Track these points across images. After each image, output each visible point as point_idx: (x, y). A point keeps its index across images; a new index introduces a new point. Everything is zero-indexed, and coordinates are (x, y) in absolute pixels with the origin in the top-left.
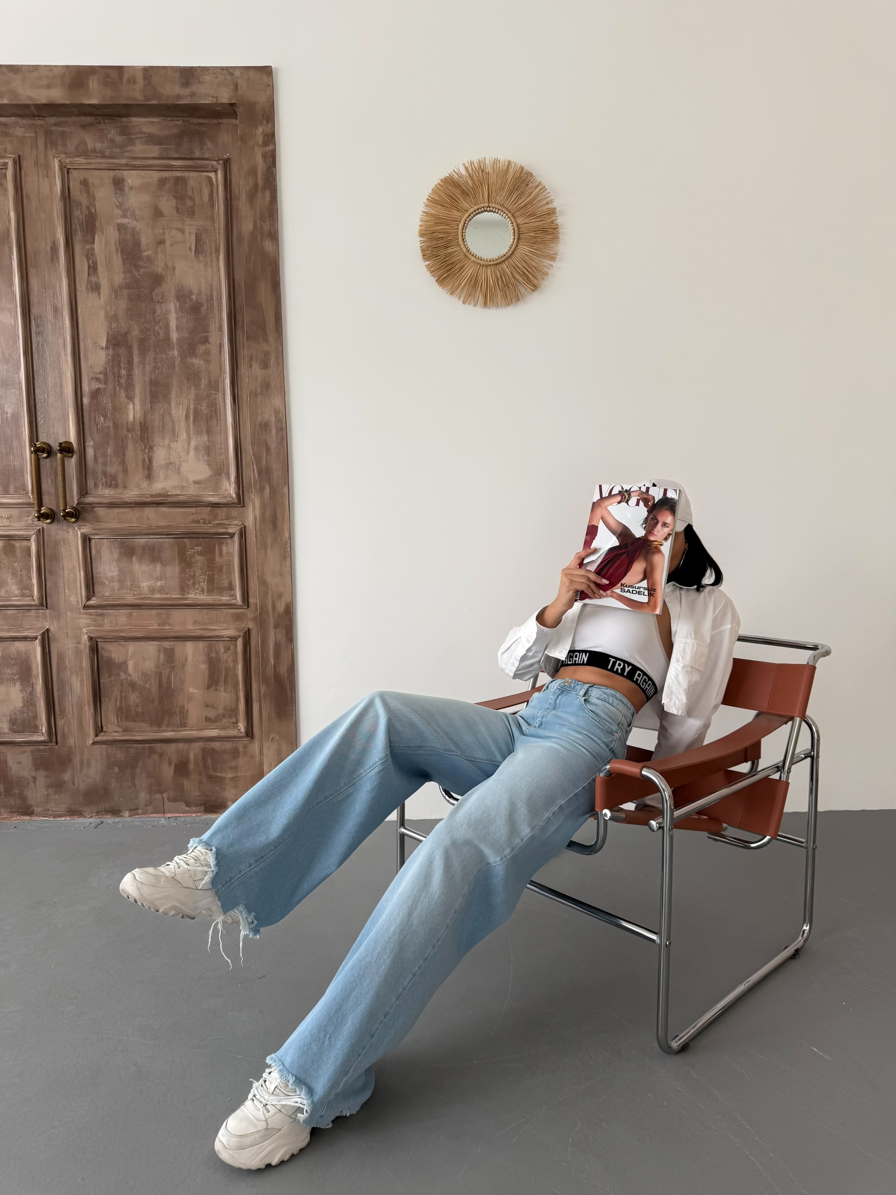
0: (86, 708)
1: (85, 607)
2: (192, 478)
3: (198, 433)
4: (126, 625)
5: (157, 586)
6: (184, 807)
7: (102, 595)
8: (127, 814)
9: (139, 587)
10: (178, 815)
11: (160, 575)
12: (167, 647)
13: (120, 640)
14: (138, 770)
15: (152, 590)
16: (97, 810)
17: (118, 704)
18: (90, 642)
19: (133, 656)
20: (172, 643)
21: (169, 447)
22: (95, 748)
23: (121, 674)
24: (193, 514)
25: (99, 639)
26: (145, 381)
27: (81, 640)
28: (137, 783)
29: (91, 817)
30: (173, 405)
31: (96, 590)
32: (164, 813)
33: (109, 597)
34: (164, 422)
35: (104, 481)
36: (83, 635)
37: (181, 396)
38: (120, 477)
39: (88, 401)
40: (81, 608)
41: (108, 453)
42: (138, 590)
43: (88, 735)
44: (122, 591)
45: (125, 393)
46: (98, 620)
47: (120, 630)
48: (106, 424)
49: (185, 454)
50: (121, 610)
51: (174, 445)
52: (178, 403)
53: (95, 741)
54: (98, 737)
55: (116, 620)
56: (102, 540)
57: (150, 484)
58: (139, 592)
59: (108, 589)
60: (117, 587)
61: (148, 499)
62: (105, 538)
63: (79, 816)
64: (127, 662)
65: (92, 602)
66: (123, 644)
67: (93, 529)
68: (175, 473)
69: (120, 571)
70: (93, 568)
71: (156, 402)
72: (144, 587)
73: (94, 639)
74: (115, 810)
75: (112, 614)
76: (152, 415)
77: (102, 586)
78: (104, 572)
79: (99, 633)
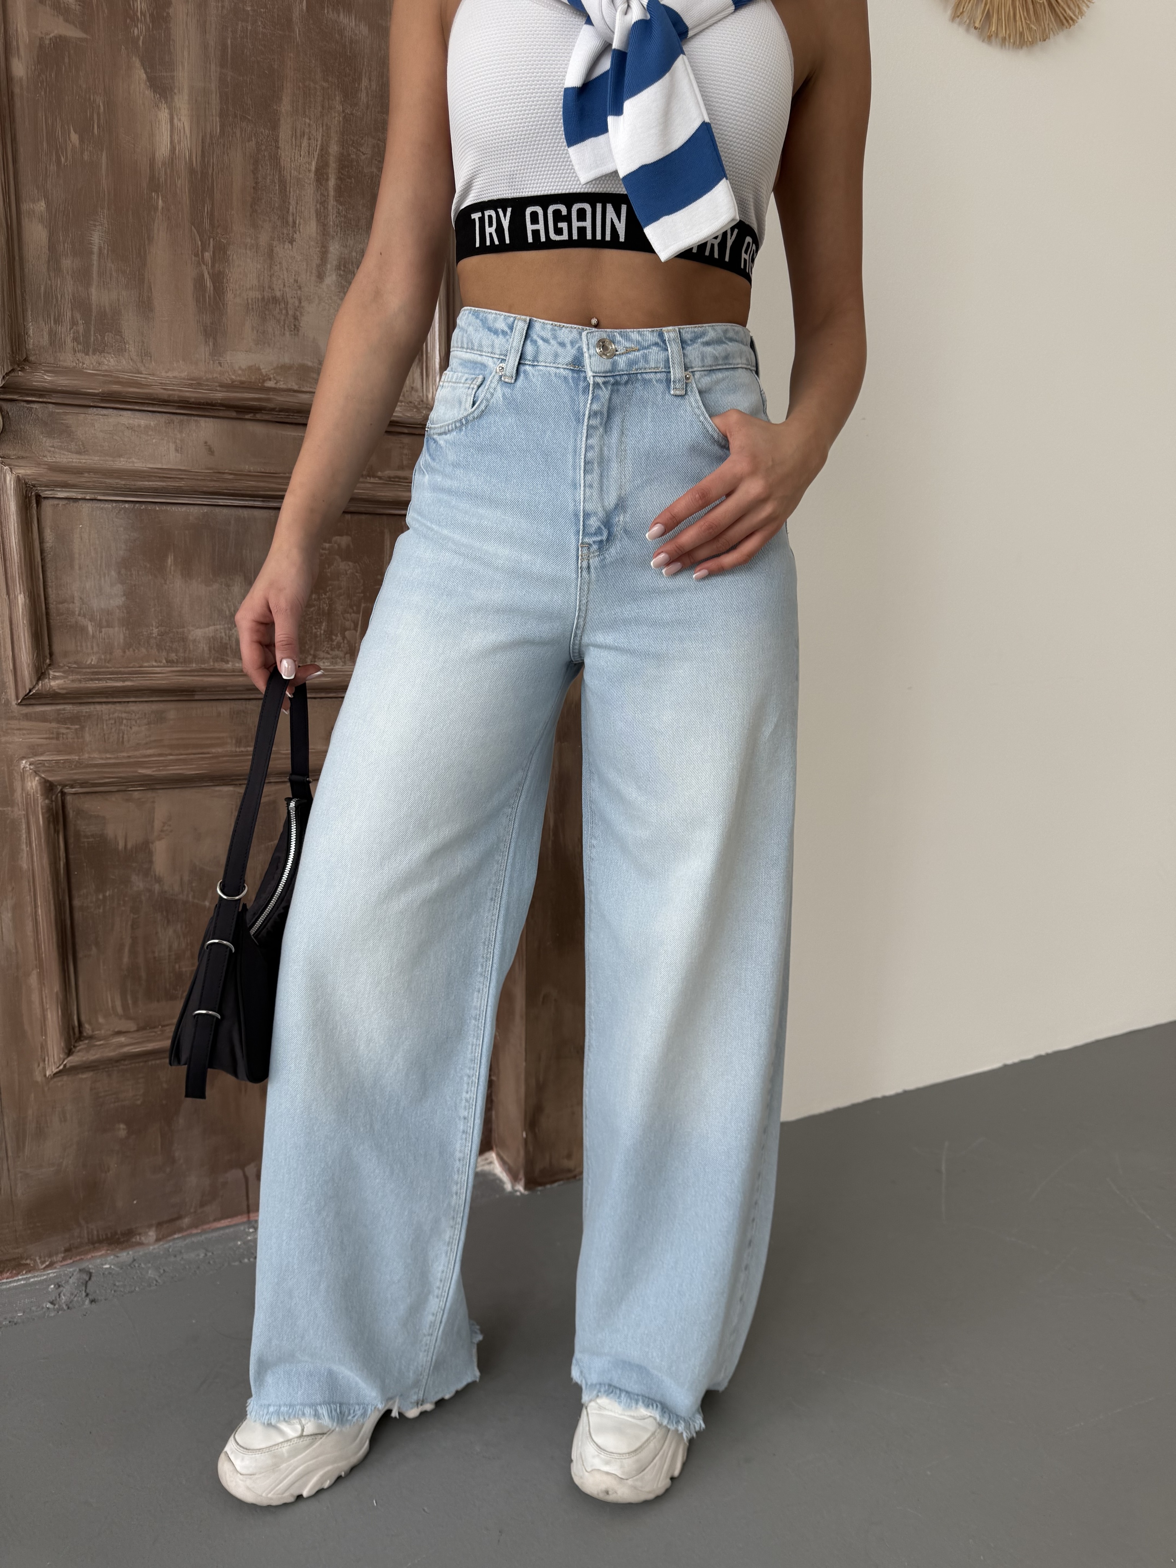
0: (33, 980)
1: (29, 699)
4: (146, 746)
8: (152, 1234)
9: (184, 639)
13: (133, 786)
14: (181, 1121)
15: (221, 649)
16: (67, 1245)
17: (126, 960)
18: (47, 798)
19: (165, 828)
20: (273, 788)
21: (271, 254)
22: (59, 1084)
23: (134, 878)
25: (72, 787)
26: (205, 47)
27: (13, 791)
28: (177, 1154)
29: (51, 1265)
30: (285, 132)
31: (57, 648)
32: (248, 1212)
33: (96, 670)
34: (257, 178)
35: (81, 328)
36: (23, 779)
37: (305, 112)
38: (130, 323)
39: (29, 70)
40: (14, 703)
41: (91, 244)
42: (181, 650)
43: (39, 1053)
44: (134, 651)
45: (146, 73)
46: (67, 733)
47: (132, 760)
48: (86, 157)
49: (314, 278)
50: (133, 704)
51: (283, 251)
52: (298, 131)
53: (61, 1067)
54: (75, 1054)
55: (119, 734)
56: (76, 505)
57: (217, 352)
58: (182, 655)
59: (94, 645)
60: (122, 641)
61: (219, 395)
62: (85, 499)
63: (14, 1272)
64: (151, 845)
65: (53, 683)
66: (139, 799)
67: (46, 467)
68: (286, 328)
69: (130, 594)
70: (50, 584)
71: (236, 116)
72: (199, 642)
73: (59, 788)
74: (119, 1232)
75: (106, 717)
76: (224, 153)
77: (75, 638)
78: (81, 598)
79: (73, 769)
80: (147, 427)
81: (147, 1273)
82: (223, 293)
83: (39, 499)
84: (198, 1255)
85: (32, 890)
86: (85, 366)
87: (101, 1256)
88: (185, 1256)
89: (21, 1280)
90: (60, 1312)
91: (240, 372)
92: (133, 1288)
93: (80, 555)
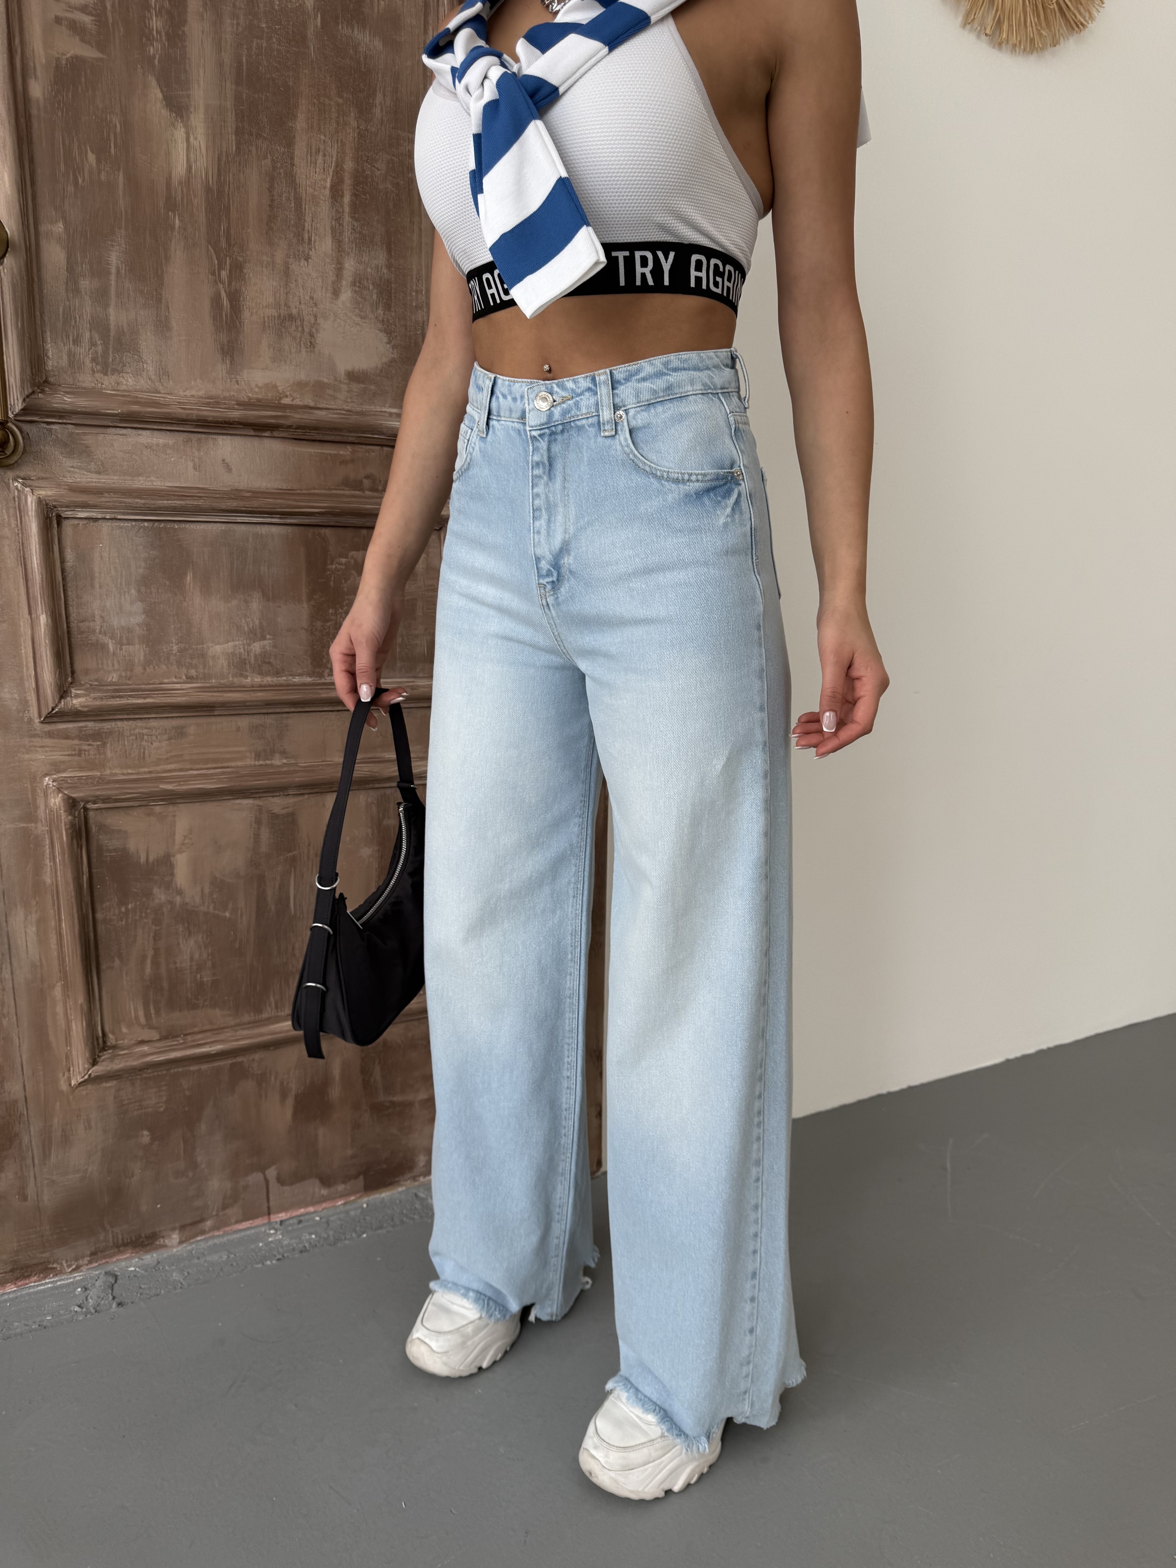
0: (58, 992)
1: (51, 717)
2: (343, 365)
3: (363, 242)
4: (167, 761)
5: (252, 655)
6: (317, 1190)
7: (96, 680)
8: (175, 1237)
9: (203, 655)
10: (302, 1211)
11: (260, 623)
12: (277, 810)
13: (154, 801)
14: (203, 1127)
15: (240, 664)
16: (93, 1249)
17: (148, 970)
18: (71, 814)
19: (186, 842)
20: (291, 800)
21: (287, 272)
22: (84, 1093)
23: (156, 890)
24: (344, 462)
25: (94, 802)
26: (221, 65)
27: (36, 808)
28: (199, 1159)
29: (77, 1269)
30: (300, 149)
31: (78, 667)
32: (269, 1214)
33: (117, 687)
34: (273, 196)
35: (100, 349)
36: (46, 796)
37: (320, 128)
38: (147, 341)
39: (46, 92)
40: (37, 721)
41: (108, 264)
42: (201, 666)
43: (64, 1064)
44: (154, 667)
45: (162, 91)
46: (89, 751)
47: (153, 775)
48: (103, 176)
49: (329, 295)
50: (154, 720)
51: (299, 268)
52: (313, 148)
53: (86, 1077)
54: (99, 1064)
55: (140, 749)
56: (96, 524)
57: (234, 369)
58: (202, 671)
59: (115, 662)
60: (142, 658)
61: (236, 414)
62: (104, 519)
63: (42, 1275)
64: (172, 859)
65: (75, 701)
66: (160, 813)
67: (66, 487)
68: (302, 345)
69: (149, 612)
70: (71, 603)
71: (251, 135)
72: (219, 658)
73: (82, 804)
74: (143, 1235)
75: (127, 733)
76: (240, 171)
77: (96, 656)
78: (101, 617)
79: (95, 786)
80: (166, 446)
81: (172, 1275)
82: (240, 311)
83: (59, 519)
84: (221, 1257)
85: (56, 904)
86: (104, 386)
87: (125, 1259)
88: (209, 1258)
89: (48, 1283)
90: (89, 1316)
91: (257, 390)
92: (159, 1291)
93: (100, 573)
